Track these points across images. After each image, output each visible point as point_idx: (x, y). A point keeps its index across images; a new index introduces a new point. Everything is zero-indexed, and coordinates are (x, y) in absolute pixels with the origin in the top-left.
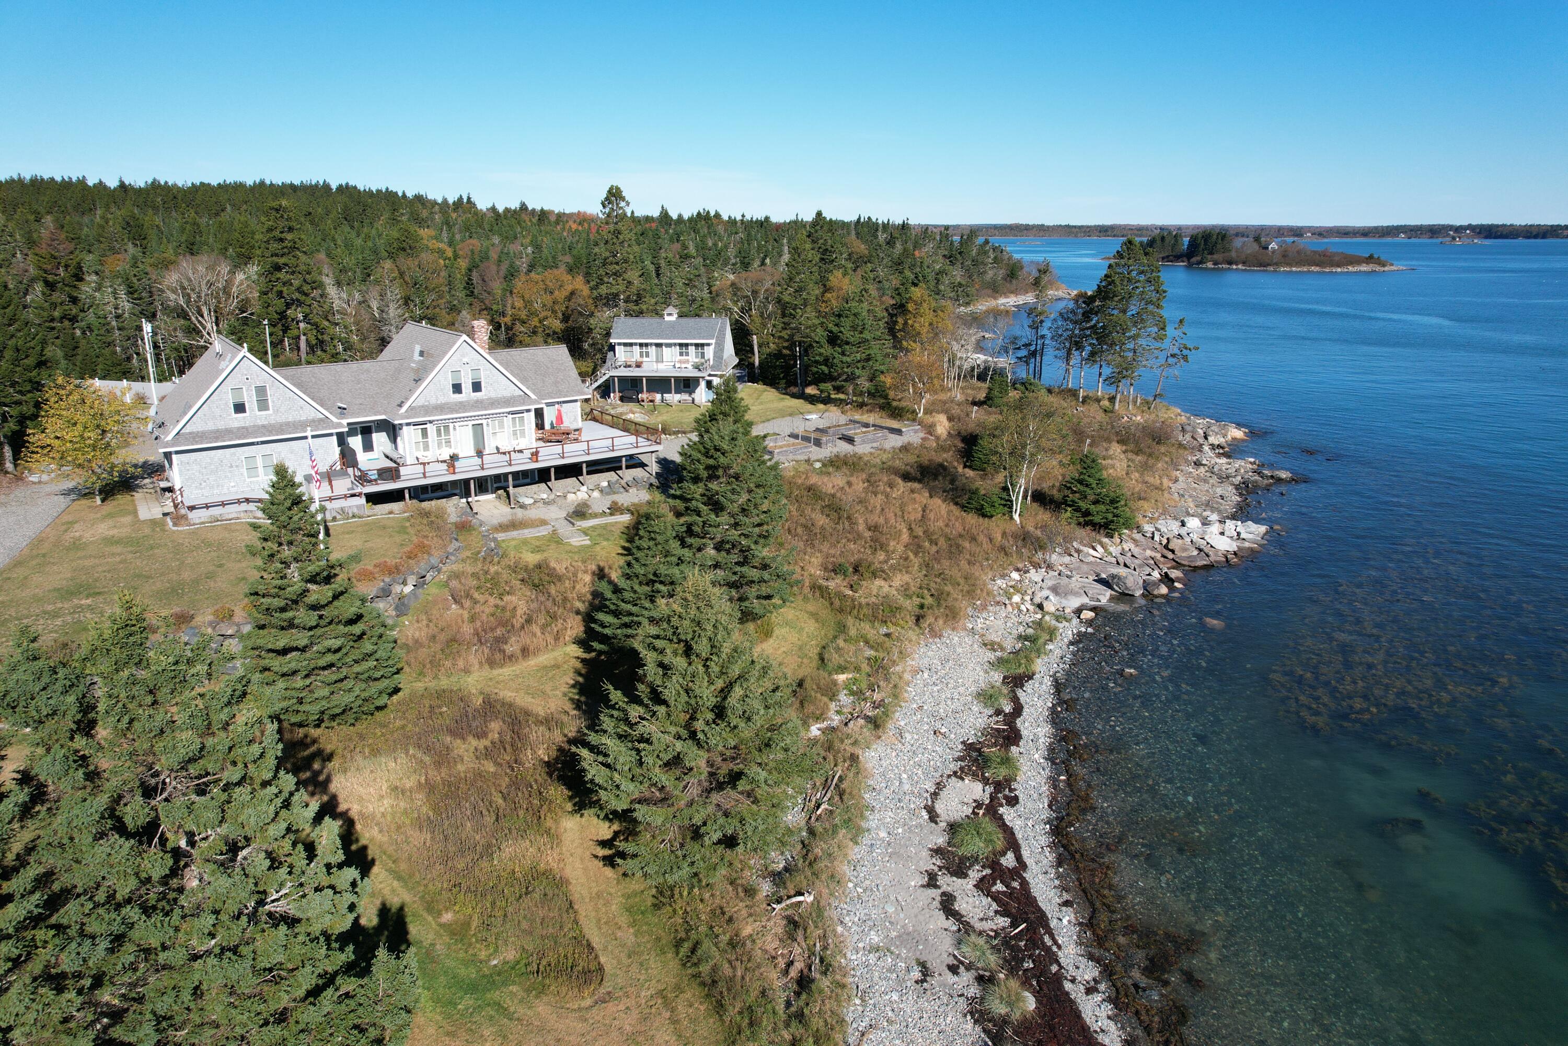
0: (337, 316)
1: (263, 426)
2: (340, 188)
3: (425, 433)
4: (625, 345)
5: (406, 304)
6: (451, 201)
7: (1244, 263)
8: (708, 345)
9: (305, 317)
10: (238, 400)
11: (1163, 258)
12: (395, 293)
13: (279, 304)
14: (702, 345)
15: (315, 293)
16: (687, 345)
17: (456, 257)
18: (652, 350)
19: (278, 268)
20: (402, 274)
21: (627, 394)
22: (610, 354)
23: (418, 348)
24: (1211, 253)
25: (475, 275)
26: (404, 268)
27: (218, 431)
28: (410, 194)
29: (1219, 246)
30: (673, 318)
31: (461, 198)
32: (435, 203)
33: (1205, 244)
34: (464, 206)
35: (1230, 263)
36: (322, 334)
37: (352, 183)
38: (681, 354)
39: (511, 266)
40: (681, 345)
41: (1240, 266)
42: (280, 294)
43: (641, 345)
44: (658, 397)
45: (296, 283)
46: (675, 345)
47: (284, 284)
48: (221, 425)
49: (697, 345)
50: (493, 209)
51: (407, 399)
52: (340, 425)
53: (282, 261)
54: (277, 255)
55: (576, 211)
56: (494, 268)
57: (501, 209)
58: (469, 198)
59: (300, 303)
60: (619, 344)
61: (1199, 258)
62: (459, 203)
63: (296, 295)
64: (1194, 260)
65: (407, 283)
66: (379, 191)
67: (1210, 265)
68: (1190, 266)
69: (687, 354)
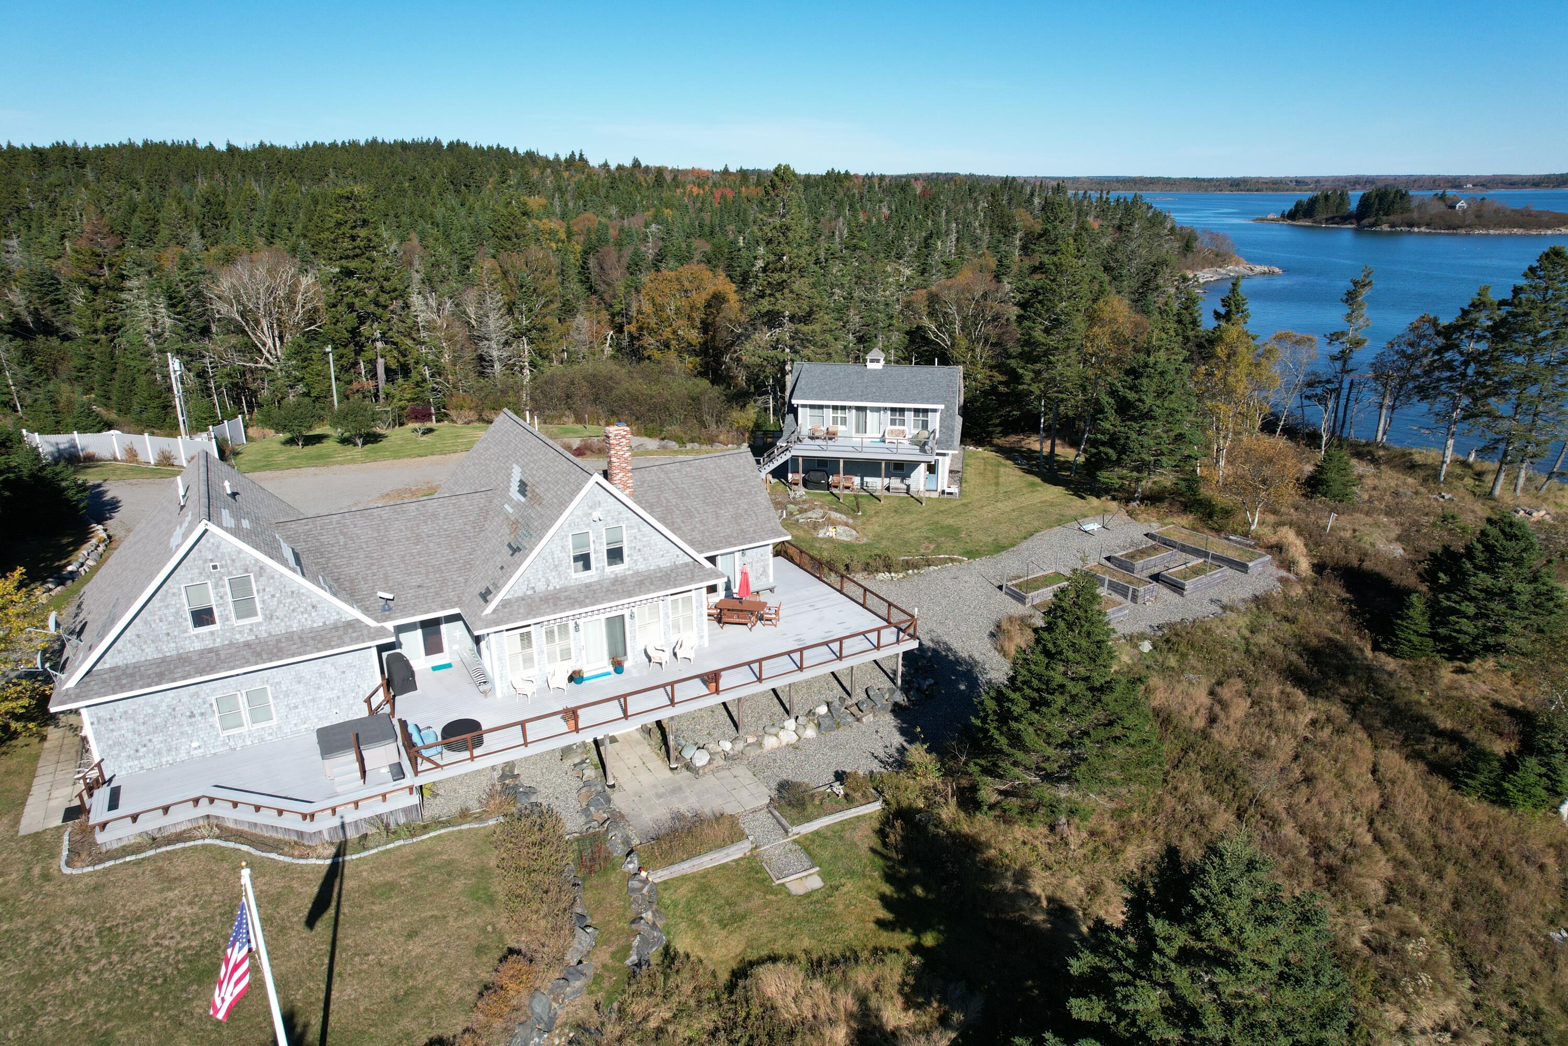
0: (423, 334)
1: (247, 645)
2: (451, 145)
3: (526, 639)
4: (812, 407)
5: (510, 311)
6: (563, 158)
7: (1428, 225)
8: (935, 411)
9: (383, 334)
10: (198, 606)
11: (1327, 220)
12: (495, 300)
13: (351, 320)
14: (926, 411)
15: (396, 305)
16: (902, 410)
17: (569, 234)
18: (852, 415)
19: (349, 273)
20: (505, 273)
21: (814, 476)
22: (790, 418)
23: (517, 474)
24: (1387, 214)
25: (592, 262)
26: (507, 266)
27: (164, 660)
28: (522, 151)
29: (1396, 206)
30: (879, 366)
31: (573, 154)
32: (546, 160)
33: (1380, 203)
34: (576, 163)
35: (1411, 225)
36: (405, 356)
37: (463, 140)
38: (893, 422)
39: (636, 253)
40: (893, 410)
41: (1423, 229)
42: (351, 307)
43: (835, 408)
44: (857, 480)
45: (371, 293)
46: (885, 409)
47: (356, 294)
48: (169, 649)
49: (916, 411)
50: (606, 165)
51: (498, 588)
52: (382, 632)
53: (352, 265)
54: (347, 257)
55: (689, 167)
56: (614, 255)
57: (613, 166)
58: (581, 155)
59: (377, 319)
60: (804, 406)
61: (1372, 220)
62: (570, 161)
63: (372, 308)
64: (1365, 222)
65: (511, 286)
66: (490, 148)
67: (1386, 228)
68: (1359, 231)
69: (903, 423)
